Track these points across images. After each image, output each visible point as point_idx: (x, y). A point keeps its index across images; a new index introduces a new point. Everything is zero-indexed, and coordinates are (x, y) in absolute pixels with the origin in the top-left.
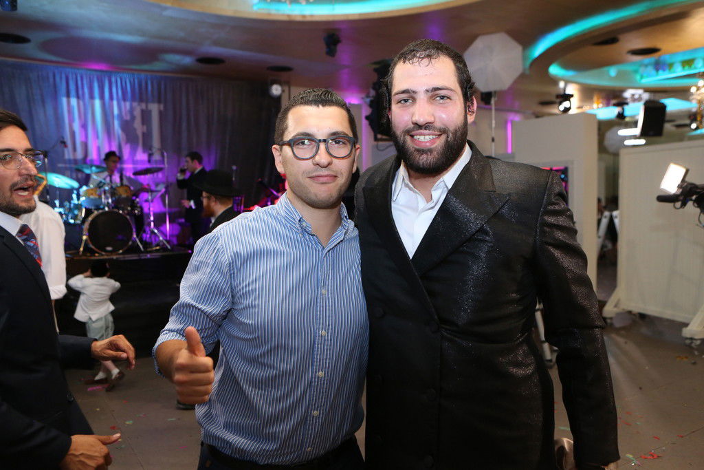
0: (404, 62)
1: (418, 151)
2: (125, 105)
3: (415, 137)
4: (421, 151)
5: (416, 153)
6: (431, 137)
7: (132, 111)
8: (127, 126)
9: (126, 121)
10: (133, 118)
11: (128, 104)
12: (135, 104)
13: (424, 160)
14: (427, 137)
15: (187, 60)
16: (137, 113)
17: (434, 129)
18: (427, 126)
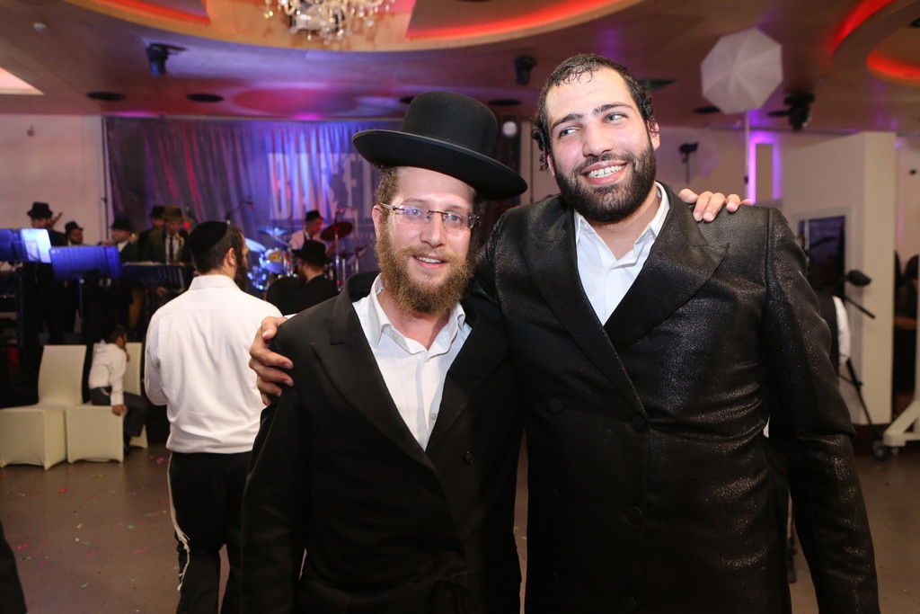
0: (558, 85)
1: (599, 190)
2: (333, 157)
3: (593, 174)
4: (604, 191)
5: (597, 194)
6: (613, 168)
7: (340, 165)
8: (336, 181)
9: (334, 176)
10: (342, 171)
11: (336, 156)
12: (344, 156)
13: (609, 200)
14: (608, 170)
15: (391, 102)
16: (347, 166)
17: (614, 157)
18: (606, 155)
